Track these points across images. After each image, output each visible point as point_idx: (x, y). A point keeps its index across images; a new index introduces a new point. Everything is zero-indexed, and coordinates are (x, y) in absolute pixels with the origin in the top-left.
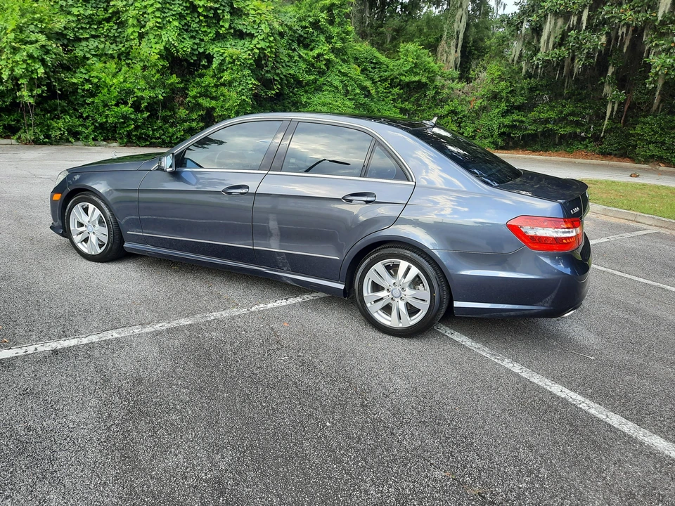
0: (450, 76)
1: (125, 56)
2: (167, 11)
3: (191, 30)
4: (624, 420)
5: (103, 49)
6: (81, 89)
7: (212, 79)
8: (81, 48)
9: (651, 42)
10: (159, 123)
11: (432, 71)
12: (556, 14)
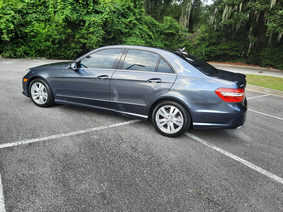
0: (185, 30)
1: (48, 21)
2: (66, 2)
3: (76, 10)
4: (262, 169)
5: (39, 18)
6: (30, 35)
7: (85, 31)
8: (29, 17)
9: (267, 17)
10: (63, 49)
11: (178, 28)
12: (229, 5)
